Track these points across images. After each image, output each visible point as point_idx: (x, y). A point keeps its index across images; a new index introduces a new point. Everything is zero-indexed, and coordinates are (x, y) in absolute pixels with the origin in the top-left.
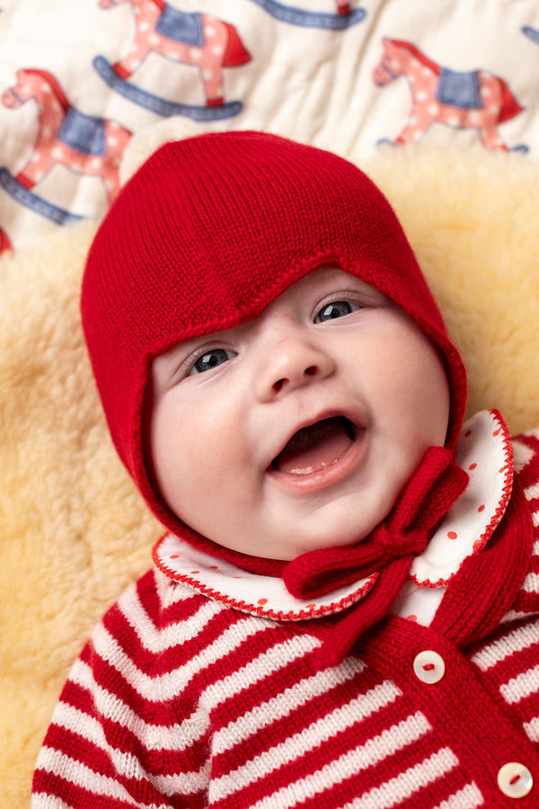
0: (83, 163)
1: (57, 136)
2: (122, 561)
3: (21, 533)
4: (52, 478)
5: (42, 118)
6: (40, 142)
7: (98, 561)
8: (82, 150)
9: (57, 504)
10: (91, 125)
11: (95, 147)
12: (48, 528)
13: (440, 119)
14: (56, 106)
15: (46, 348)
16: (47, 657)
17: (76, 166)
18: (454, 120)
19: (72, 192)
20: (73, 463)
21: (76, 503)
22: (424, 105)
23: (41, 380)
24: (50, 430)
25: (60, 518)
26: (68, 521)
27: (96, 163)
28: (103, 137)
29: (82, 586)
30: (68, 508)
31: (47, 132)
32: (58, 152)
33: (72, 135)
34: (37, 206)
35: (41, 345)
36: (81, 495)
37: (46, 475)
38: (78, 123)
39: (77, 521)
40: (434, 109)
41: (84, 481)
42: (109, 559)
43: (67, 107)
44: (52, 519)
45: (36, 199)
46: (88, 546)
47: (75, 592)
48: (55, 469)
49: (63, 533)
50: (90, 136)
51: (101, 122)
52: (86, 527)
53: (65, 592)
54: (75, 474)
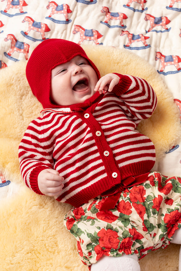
0: (20, 51)
1: (15, 46)
2: (29, 119)
3: (10, 114)
4: (16, 104)
5: (12, 43)
6: (12, 47)
7: (25, 119)
8: (20, 48)
9: (17, 109)
10: (21, 44)
11: (22, 48)
12: (15, 113)
13: (85, 39)
14: (14, 40)
15: (13, 80)
16: (15, 135)
17: (19, 51)
18: (88, 39)
19: (18, 56)
20: (20, 102)
21: (20, 109)
22: (82, 37)
23: (12, 86)
24: (15, 96)
25: (17, 111)
26: (19, 112)
27: (22, 50)
28: (23, 46)
29: (22, 123)
30: (19, 110)
31: (13, 45)
32: (15, 49)
33: (18, 46)
34: (12, 59)
35: (12, 80)
36: (22, 108)
37: (14, 104)
38: (19, 43)
39: (21, 112)
40: (84, 37)
41: (22, 105)
42: (27, 118)
43: (16, 41)
44: (16, 112)
45: (12, 57)
46: (23, 116)
47: (20, 124)
48: (16, 103)
49: (18, 114)
50: (21, 46)
51: (23, 43)
52: (22, 113)
53: (19, 124)
54: (20, 104)
